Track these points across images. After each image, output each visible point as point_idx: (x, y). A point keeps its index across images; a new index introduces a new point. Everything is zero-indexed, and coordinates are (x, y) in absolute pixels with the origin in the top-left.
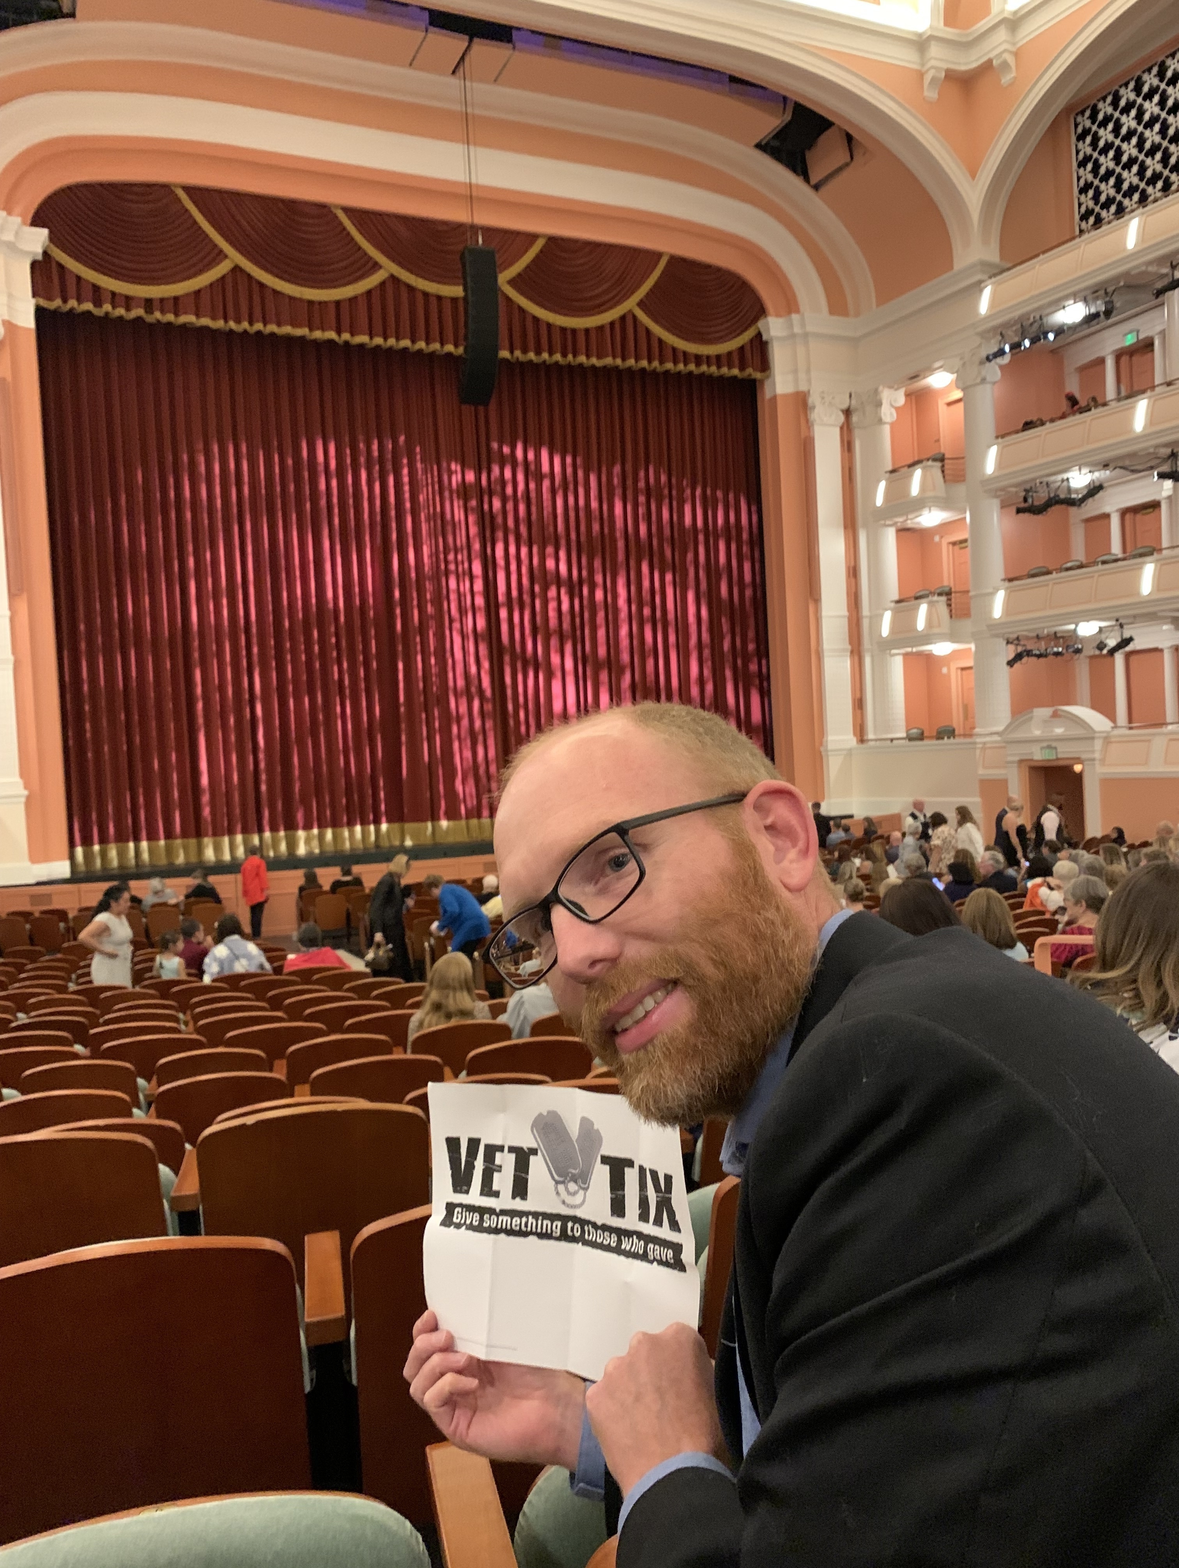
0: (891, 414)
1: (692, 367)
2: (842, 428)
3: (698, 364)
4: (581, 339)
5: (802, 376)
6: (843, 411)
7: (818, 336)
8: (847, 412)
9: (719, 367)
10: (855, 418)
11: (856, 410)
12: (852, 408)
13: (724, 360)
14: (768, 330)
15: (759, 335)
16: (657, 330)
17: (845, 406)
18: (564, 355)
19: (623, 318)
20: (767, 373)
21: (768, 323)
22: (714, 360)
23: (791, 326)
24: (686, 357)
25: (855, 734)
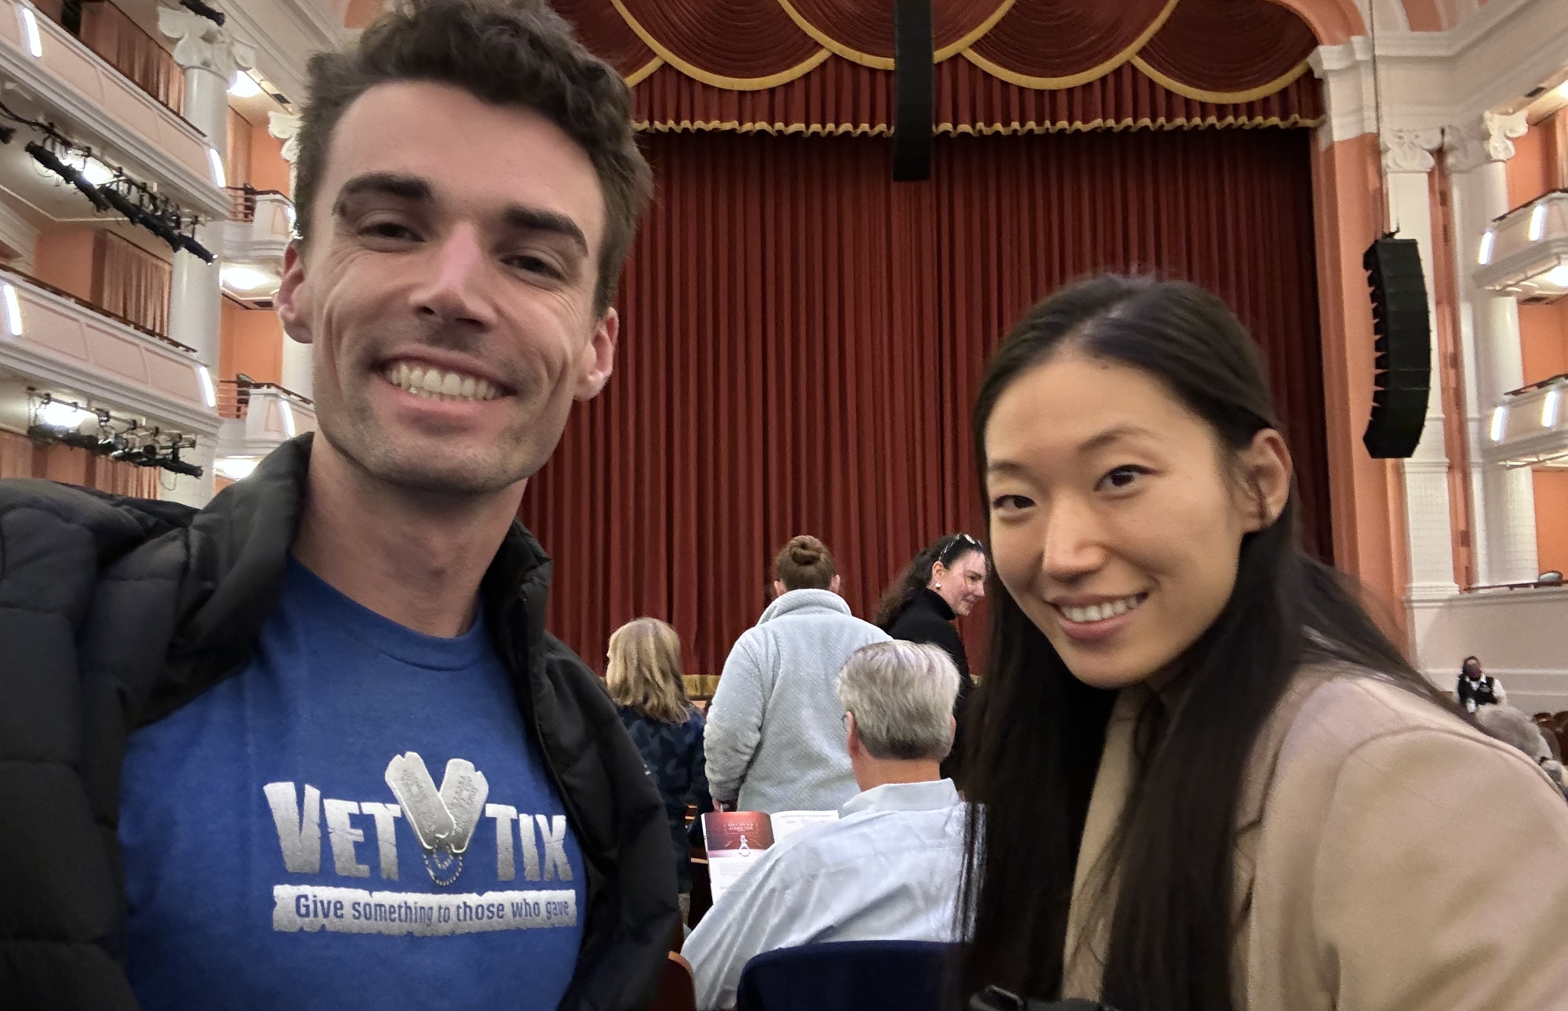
0: (1507, 148)
1: (1212, 120)
2: (1431, 174)
3: (1221, 118)
4: (1062, 101)
5: (1370, 114)
6: (1431, 152)
7: (1389, 59)
8: (1439, 153)
9: (1251, 118)
10: (1450, 160)
11: (1452, 148)
12: (1446, 147)
13: (1258, 108)
14: (1319, 62)
15: (1310, 72)
16: (1163, 80)
17: (1435, 144)
18: (1040, 123)
19: (1118, 72)
20: (1322, 117)
21: (1319, 55)
22: (1243, 109)
23: (1351, 52)
24: (1204, 108)
25: (1457, 580)
